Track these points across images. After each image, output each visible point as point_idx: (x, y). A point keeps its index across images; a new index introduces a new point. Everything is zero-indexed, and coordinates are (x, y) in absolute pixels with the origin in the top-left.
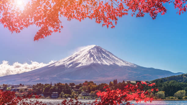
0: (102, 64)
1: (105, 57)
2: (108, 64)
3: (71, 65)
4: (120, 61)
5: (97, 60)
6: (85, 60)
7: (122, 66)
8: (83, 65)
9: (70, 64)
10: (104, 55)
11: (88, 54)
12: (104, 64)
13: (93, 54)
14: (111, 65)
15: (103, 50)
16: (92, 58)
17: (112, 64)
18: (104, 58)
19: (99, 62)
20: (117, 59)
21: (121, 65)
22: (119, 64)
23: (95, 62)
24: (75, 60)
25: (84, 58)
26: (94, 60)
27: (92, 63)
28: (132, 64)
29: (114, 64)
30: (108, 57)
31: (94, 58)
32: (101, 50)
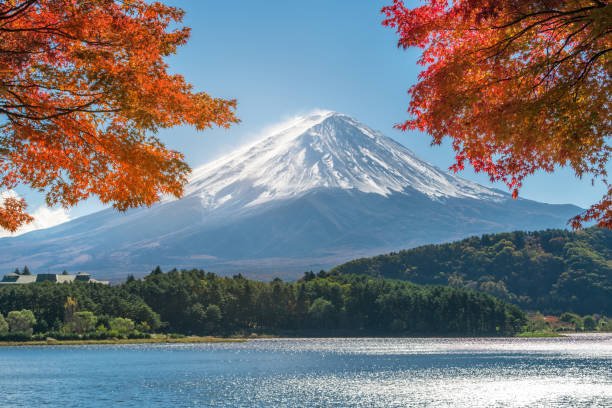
0: (355, 190)
1: (370, 160)
2: (382, 191)
3: (229, 197)
4: (436, 178)
5: (335, 173)
6: (288, 175)
7: (441, 198)
8: (278, 195)
9: (222, 193)
10: (366, 152)
11: (299, 151)
12: (368, 191)
13: (319, 148)
14: (395, 197)
15: (366, 132)
16: (315, 168)
17: (399, 189)
18: (369, 165)
19: (344, 185)
20: (422, 169)
21: (439, 195)
22: (430, 191)
23: (326, 185)
24: (242, 176)
25: (281, 167)
26: (324, 176)
27: (314, 189)
28: (485, 191)
29: (409, 189)
30: (386, 162)
31: (322, 167)
32: (356, 130)
